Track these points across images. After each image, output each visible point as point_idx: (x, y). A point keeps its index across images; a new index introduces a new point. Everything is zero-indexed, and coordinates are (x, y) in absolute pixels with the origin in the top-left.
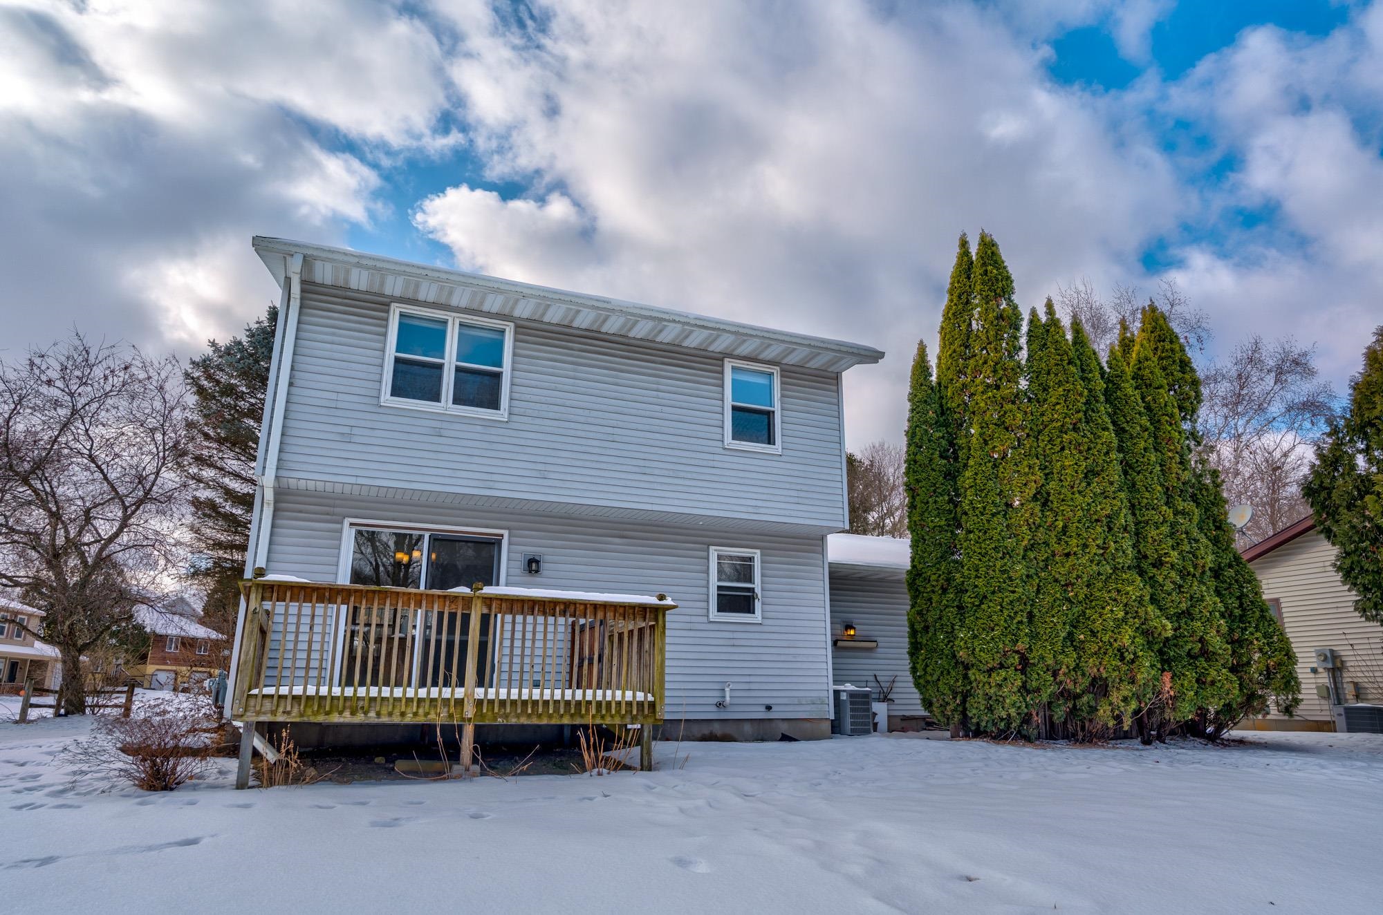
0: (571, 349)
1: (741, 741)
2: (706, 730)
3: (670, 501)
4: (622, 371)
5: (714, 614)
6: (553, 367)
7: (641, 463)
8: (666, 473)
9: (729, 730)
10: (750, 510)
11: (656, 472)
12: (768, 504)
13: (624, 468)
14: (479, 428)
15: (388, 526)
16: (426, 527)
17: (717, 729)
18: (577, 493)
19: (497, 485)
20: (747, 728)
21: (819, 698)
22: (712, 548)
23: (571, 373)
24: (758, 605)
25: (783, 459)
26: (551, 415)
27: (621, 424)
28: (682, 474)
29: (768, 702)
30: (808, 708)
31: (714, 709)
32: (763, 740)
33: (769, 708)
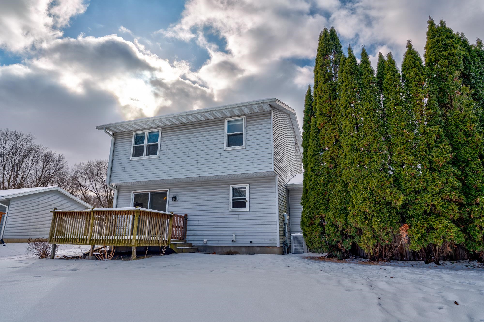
0: (177, 131)
1: (241, 254)
2: (228, 250)
3: (205, 173)
4: (191, 133)
5: (231, 209)
6: (172, 138)
7: (196, 162)
8: (204, 163)
9: (237, 250)
10: (234, 171)
11: (201, 164)
12: (240, 167)
13: (192, 164)
14: (152, 161)
15: (141, 191)
16: (149, 191)
17: (232, 250)
18: (177, 175)
19: (157, 177)
20: (244, 249)
21: (273, 238)
22: (231, 186)
23: (177, 138)
24: (247, 204)
25: (247, 149)
26: (171, 153)
27: (191, 151)
28: (209, 163)
29: (251, 240)
30: (268, 242)
31: (231, 242)
32: (250, 254)
33: (251, 242)
